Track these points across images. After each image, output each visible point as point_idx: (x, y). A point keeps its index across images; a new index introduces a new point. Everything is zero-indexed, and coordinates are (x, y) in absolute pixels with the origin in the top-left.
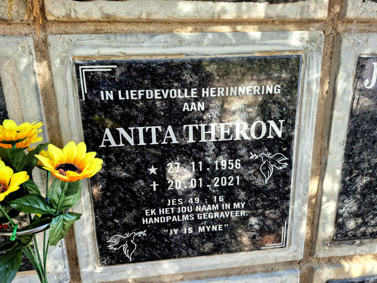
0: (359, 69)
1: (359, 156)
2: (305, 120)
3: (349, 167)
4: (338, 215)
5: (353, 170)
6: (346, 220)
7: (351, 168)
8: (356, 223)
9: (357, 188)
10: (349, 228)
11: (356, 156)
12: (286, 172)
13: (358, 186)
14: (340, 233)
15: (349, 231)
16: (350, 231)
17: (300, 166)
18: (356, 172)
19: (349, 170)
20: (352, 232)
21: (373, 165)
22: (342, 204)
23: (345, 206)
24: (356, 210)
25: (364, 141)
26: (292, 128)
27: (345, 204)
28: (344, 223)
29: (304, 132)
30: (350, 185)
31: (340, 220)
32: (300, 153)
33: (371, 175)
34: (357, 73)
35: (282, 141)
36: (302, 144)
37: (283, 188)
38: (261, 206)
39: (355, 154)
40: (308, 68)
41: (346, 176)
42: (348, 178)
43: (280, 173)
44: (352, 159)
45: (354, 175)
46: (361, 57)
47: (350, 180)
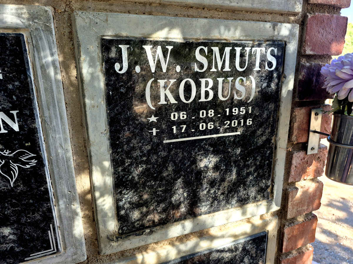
0: (104, 52)
1: (128, 144)
2: (49, 110)
3: (119, 157)
4: (118, 208)
5: (124, 159)
6: (128, 211)
7: (122, 157)
8: (141, 213)
9: (133, 177)
10: (135, 219)
11: (125, 145)
12: (38, 170)
13: (135, 175)
14: (126, 226)
15: (134, 222)
16: (136, 222)
17: (56, 162)
18: (128, 162)
19: (120, 160)
20: (138, 222)
21: (145, 152)
22: (120, 195)
23: (124, 197)
24: (138, 199)
25: (129, 128)
26: (32, 119)
27: (124, 195)
28: (127, 215)
29: (51, 124)
30: (125, 175)
31: (123, 212)
32: (52, 147)
33: (147, 162)
34: (103, 56)
35: (22, 135)
36: (52, 137)
37: (37, 189)
38: (12, 213)
39: (123, 143)
40: (37, 50)
41: (118, 166)
42: (120, 169)
43: (28, 173)
44: (120, 148)
45: (127, 164)
46: (104, 39)
47: (123, 170)
